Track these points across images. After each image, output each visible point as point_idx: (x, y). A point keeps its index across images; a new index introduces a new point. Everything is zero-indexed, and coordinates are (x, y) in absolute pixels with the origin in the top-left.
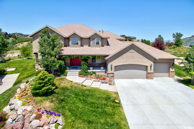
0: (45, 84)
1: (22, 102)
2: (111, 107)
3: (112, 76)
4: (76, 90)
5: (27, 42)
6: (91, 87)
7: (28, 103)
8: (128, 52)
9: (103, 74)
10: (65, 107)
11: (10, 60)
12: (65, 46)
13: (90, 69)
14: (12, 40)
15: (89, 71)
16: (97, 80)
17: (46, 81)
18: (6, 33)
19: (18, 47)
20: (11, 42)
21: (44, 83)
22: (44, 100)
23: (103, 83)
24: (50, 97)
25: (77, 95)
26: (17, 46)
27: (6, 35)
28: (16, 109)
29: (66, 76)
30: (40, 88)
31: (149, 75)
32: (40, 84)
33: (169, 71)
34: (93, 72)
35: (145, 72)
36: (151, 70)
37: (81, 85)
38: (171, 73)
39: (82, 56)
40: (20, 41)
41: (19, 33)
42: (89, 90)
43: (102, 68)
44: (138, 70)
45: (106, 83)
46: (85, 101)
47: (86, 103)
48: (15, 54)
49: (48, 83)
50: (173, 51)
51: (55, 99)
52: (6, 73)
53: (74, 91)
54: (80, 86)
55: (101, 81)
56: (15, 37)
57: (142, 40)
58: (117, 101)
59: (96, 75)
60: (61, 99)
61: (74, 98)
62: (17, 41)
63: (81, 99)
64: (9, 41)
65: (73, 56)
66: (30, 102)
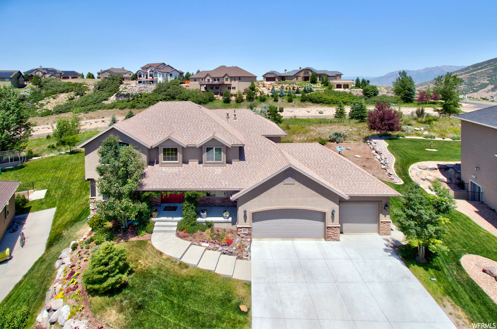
0: (109, 273)
1: (69, 309)
2: (229, 323)
3: (247, 232)
4: (168, 280)
5: (67, 92)
6: (198, 268)
7: (80, 310)
8: (282, 184)
9: (229, 226)
10: (144, 323)
11: (31, 157)
12: (151, 163)
13: (201, 217)
14: (32, 89)
15: (199, 219)
16: (212, 246)
17: (111, 268)
18: (19, 72)
19: (44, 107)
20: (29, 94)
21: (108, 271)
22: (108, 304)
23: (224, 254)
24: (118, 298)
25: (167, 291)
26: (42, 105)
27: (18, 78)
28: (60, 324)
29: (152, 233)
30: (101, 281)
31: (330, 232)
32: (101, 273)
33: (377, 221)
34: (207, 222)
35: (320, 224)
36: (333, 221)
37: (178, 263)
38: (381, 225)
39: (183, 192)
40: (51, 91)
41: (47, 69)
42: (192, 279)
43: (227, 214)
44: (304, 219)
45: (231, 254)
46: (181, 309)
47: (183, 312)
48: (40, 127)
49: (113, 272)
50: (426, 133)
51: (127, 303)
52: (27, 206)
53: (164, 280)
54: (177, 267)
55: (220, 248)
56: (38, 83)
57: (358, 80)
58: (243, 308)
59: (212, 231)
60: (137, 303)
61: (162, 302)
62: (44, 92)
63: (175, 302)
64: (26, 94)
65: (166, 192)
66: (83, 308)
